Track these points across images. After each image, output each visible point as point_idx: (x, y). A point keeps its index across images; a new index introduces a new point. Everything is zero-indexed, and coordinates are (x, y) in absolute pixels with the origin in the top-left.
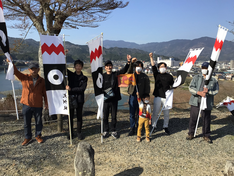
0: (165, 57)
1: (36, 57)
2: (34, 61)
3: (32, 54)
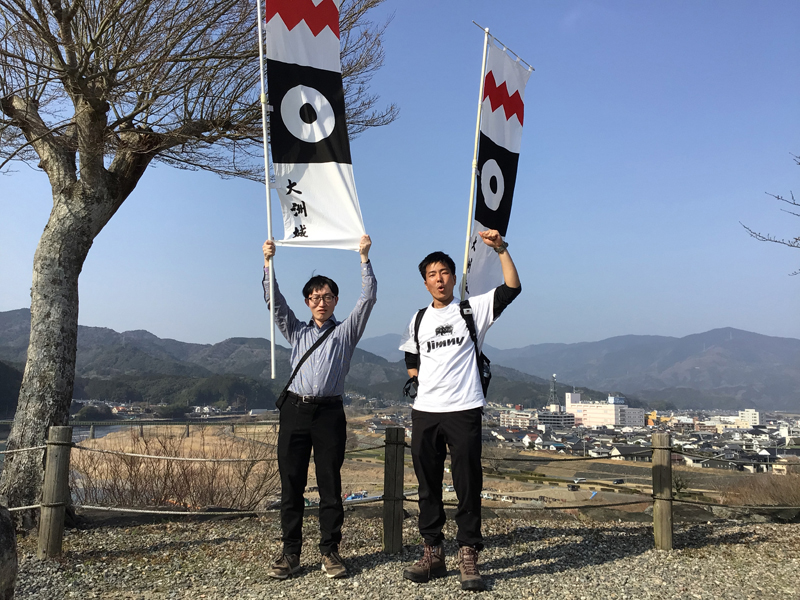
0: (593, 392)
1: (153, 391)
2: (141, 404)
3: (141, 381)
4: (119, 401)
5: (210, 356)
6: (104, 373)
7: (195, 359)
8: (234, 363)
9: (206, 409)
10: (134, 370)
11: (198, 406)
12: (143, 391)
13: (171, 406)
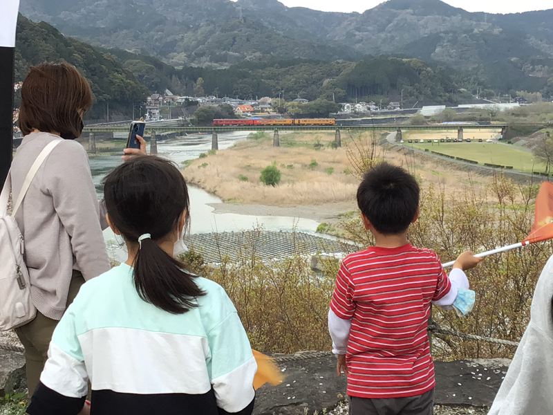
1: (285, 82)
3: (268, 69)
5: (358, 29)
6: (219, 60)
7: (338, 36)
8: (393, 38)
9: (360, 107)
10: (258, 54)
11: (347, 102)
12: (272, 83)
13: (313, 102)
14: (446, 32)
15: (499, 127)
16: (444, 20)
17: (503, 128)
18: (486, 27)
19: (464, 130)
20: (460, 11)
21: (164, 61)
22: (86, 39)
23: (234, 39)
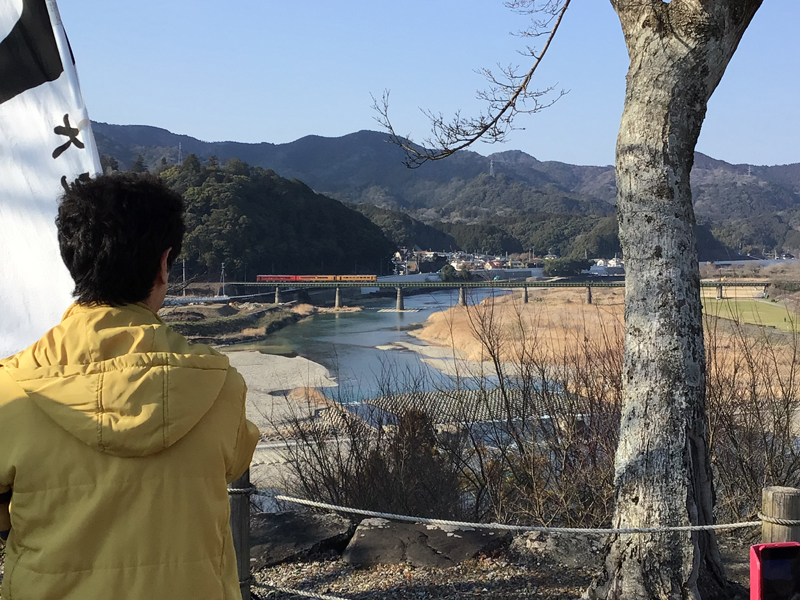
1: (536, 237)
2: (523, 256)
3: (519, 224)
4: (494, 252)
6: (468, 215)
7: (591, 190)
9: (613, 263)
10: (507, 210)
11: (600, 258)
12: (523, 238)
13: (563, 259)
14: (708, 185)
15: (762, 285)
16: (705, 174)
17: (767, 285)
18: (750, 180)
19: (723, 288)
20: (723, 162)
21: (413, 216)
22: (335, 196)
23: (485, 194)
